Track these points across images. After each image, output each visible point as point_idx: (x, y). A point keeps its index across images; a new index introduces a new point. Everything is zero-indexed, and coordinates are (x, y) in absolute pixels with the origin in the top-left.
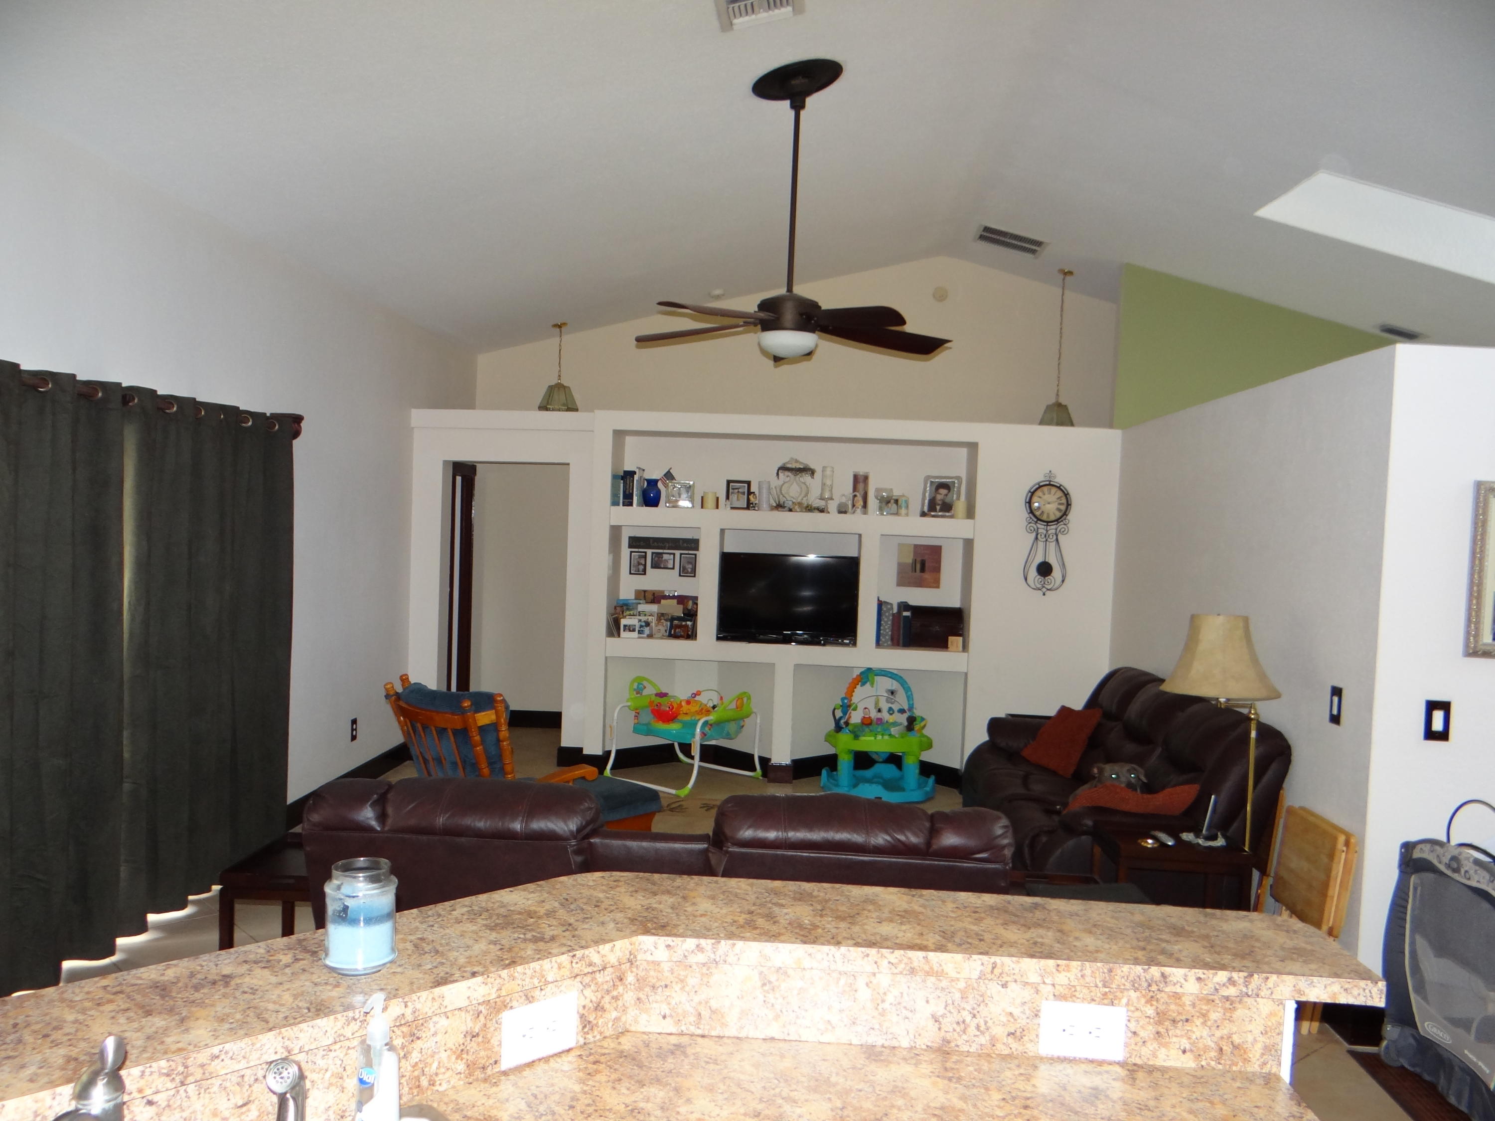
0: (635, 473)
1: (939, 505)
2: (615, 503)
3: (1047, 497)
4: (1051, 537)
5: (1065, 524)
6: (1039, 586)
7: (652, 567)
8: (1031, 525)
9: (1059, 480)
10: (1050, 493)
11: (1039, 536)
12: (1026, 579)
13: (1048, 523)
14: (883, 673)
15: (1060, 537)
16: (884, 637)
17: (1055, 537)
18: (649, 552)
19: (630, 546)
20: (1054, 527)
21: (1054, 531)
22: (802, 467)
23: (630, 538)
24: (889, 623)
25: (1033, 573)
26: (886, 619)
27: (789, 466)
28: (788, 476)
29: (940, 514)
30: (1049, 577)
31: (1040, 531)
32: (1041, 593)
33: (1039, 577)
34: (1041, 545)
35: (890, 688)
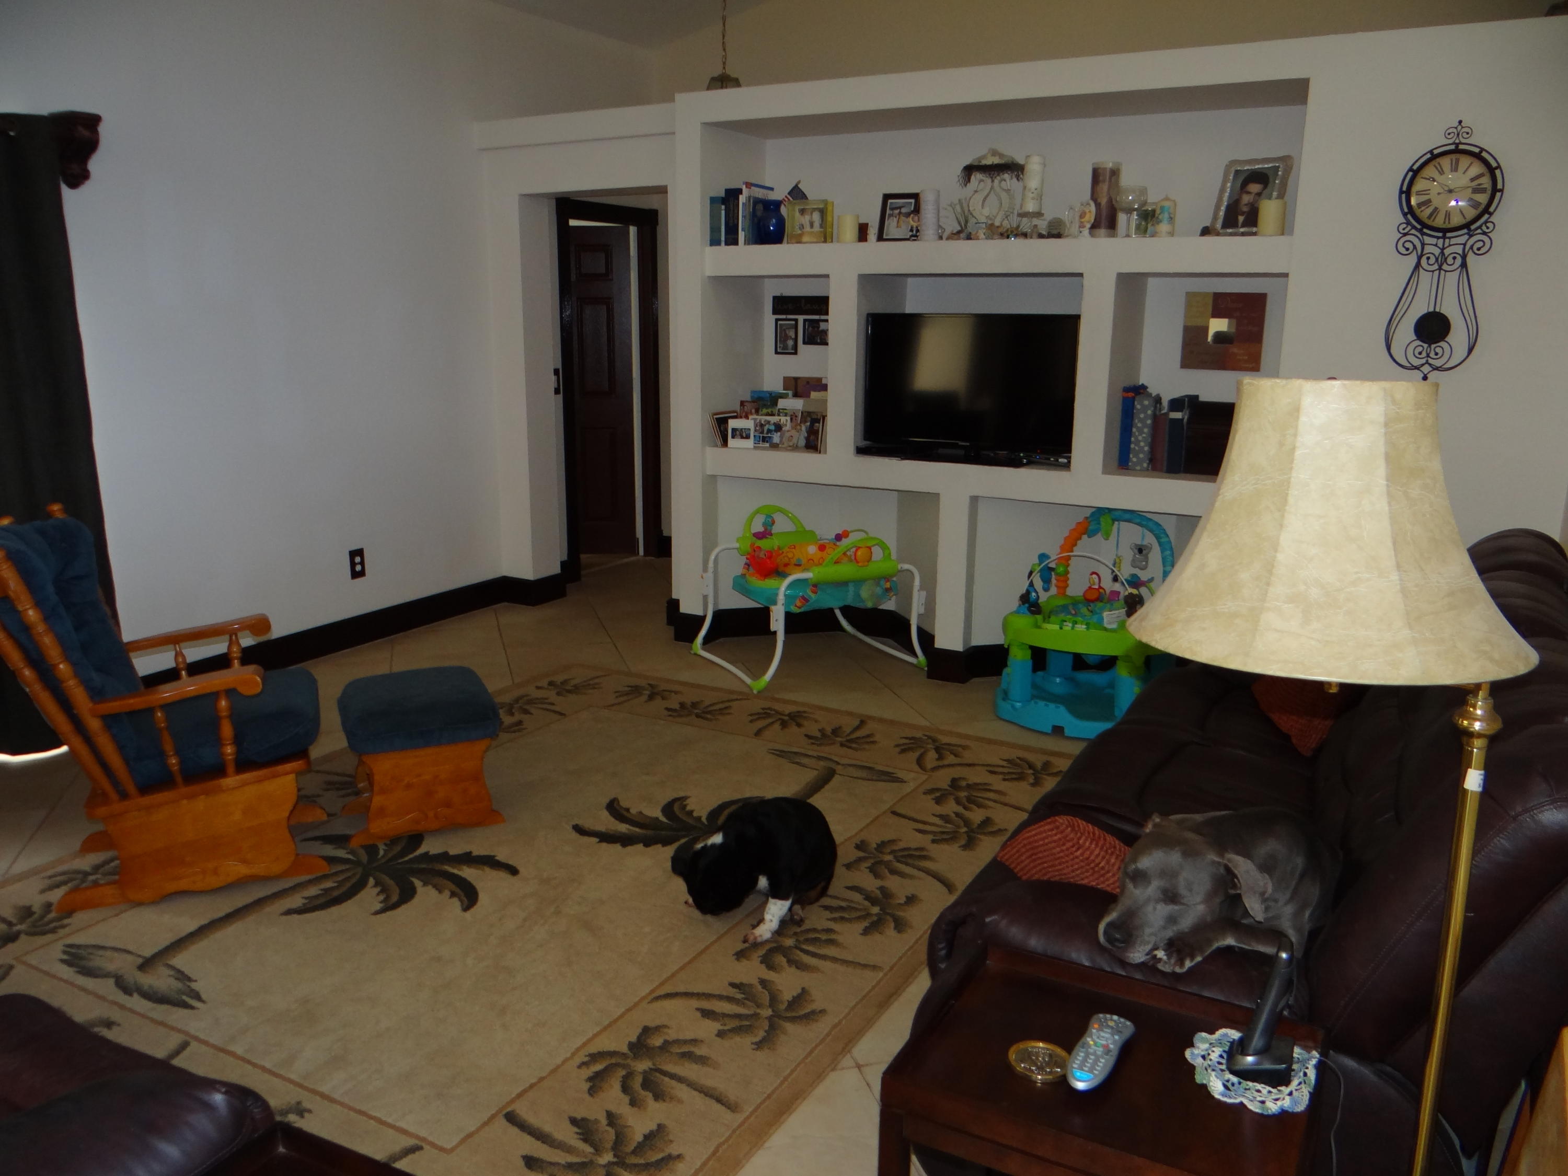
0: (740, 191)
1: (1243, 213)
2: (715, 242)
3: (1451, 179)
4: (1450, 260)
5: (1484, 233)
6: (1417, 362)
7: (804, 343)
8: (1408, 238)
9: (1479, 139)
10: (1455, 169)
11: (1424, 261)
12: (1388, 347)
13: (1445, 232)
14: (1127, 516)
15: (1471, 258)
16: (1136, 456)
17: (1459, 261)
18: (801, 318)
19: (775, 312)
20: (1462, 240)
21: (1459, 249)
22: (1002, 162)
23: (775, 298)
24: (1146, 430)
25: (1405, 333)
26: (1139, 425)
27: (984, 162)
28: (981, 181)
29: (1242, 230)
30: (1442, 344)
31: (1428, 249)
32: (1418, 375)
33: (1418, 343)
34: (1425, 277)
35: (1139, 543)
